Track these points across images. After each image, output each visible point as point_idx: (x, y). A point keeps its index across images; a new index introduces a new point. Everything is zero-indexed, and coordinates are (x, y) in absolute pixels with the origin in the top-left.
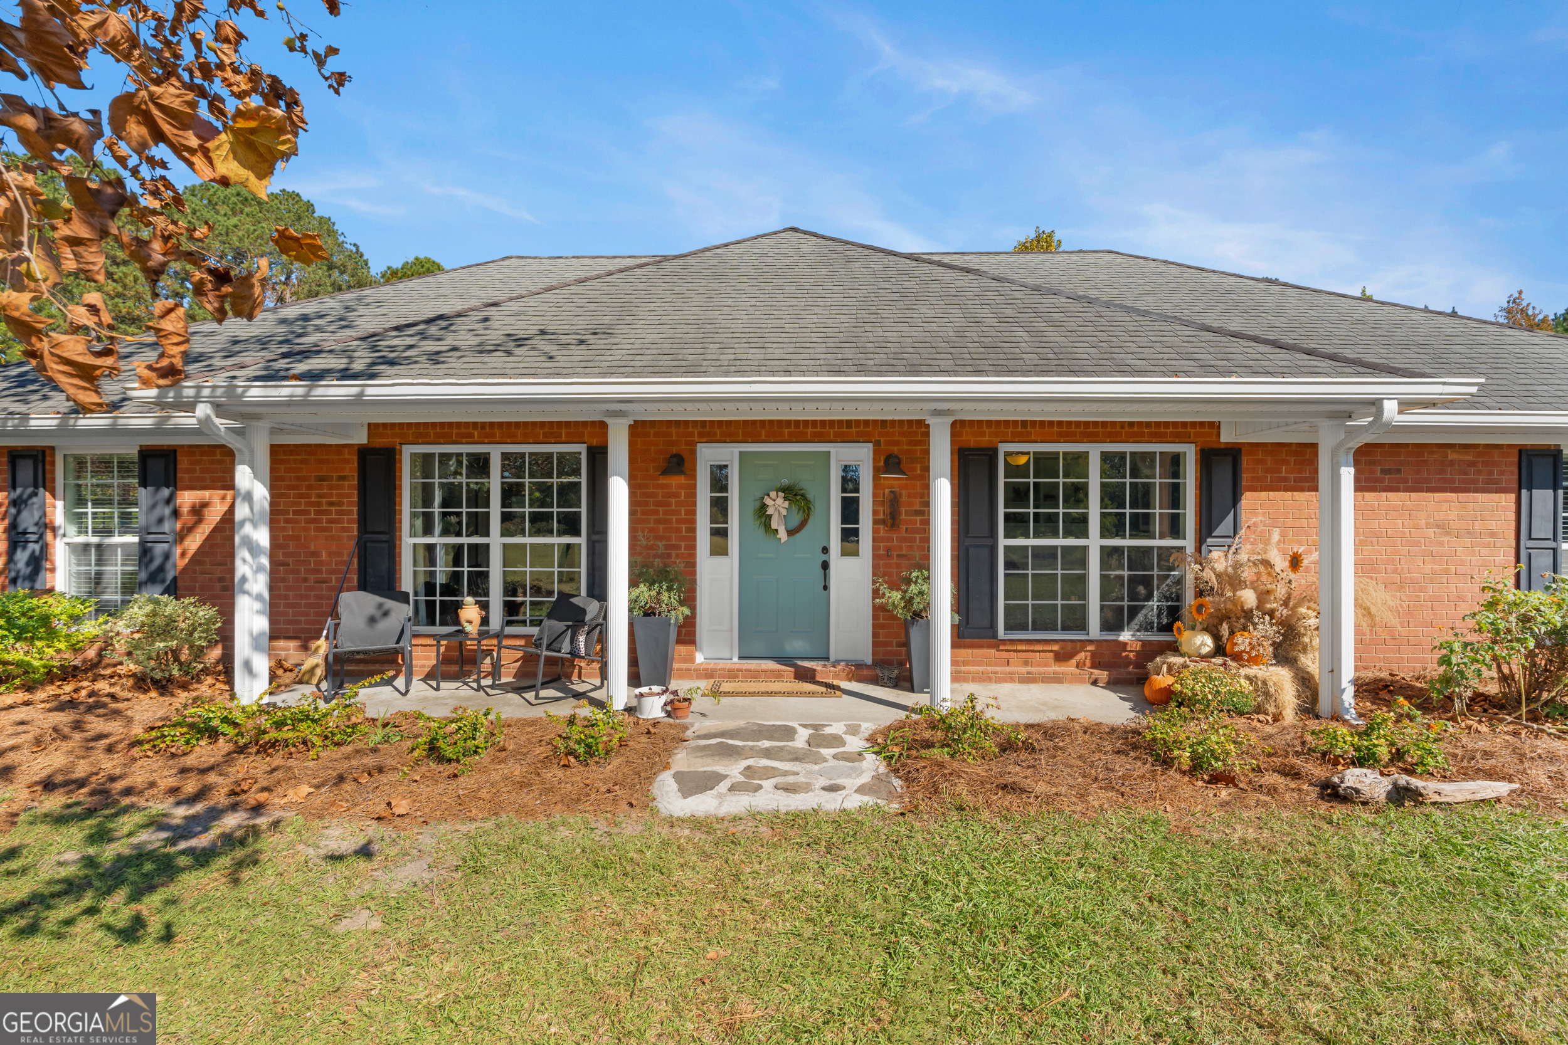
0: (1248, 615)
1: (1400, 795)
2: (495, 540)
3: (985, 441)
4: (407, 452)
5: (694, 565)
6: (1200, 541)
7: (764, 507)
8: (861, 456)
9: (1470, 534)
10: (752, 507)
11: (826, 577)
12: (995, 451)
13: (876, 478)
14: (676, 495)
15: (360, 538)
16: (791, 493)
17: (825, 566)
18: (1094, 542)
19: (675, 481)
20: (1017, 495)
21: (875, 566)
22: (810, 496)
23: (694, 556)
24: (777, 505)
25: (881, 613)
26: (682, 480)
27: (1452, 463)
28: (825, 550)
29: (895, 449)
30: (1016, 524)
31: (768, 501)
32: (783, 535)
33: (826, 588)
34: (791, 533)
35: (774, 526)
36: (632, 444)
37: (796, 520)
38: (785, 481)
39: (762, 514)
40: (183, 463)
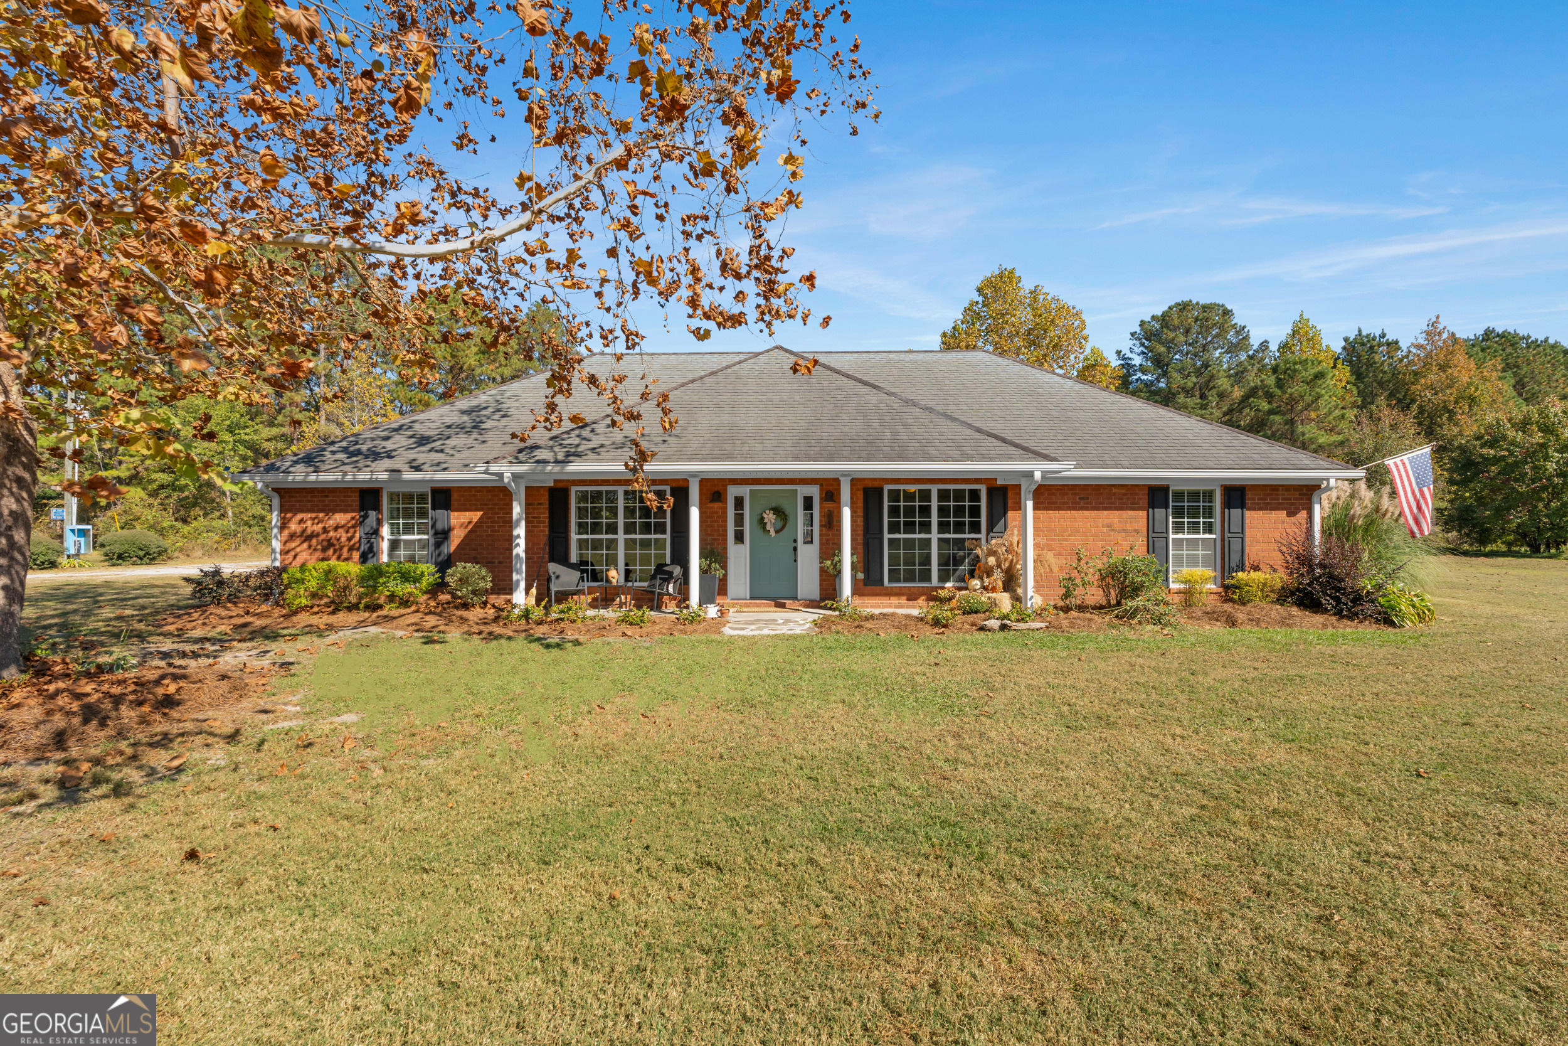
0: (992, 568)
1: (1003, 627)
2: (621, 537)
3: (877, 484)
4: (574, 490)
5: (726, 549)
6: (988, 534)
7: (762, 518)
8: (814, 491)
9: (1125, 530)
10: (756, 518)
11: (796, 555)
12: (882, 489)
13: (821, 503)
14: (717, 512)
15: (550, 535)
16: (778, 511)
17: (795, 549)
18: (934, 536)
19: (716, 505)
20: (894, 511)
21: (821, 549)
22: (787, 512)
23: (726, 544)
24: (770, 517)
25: (823, 571)
26: (720, 504)
27: (1115, 494)
28: (795, 541)
29: (831, 488)
30: (894, 527)
31: (765, 515)
32: (773, 533)
33: (795, 561)
34: (777, 532)
35: (768, 528)
36: (700, 490)
37: (780, 525)
38: (774, 505)
39: (762, 522)
40: (455, 496)
